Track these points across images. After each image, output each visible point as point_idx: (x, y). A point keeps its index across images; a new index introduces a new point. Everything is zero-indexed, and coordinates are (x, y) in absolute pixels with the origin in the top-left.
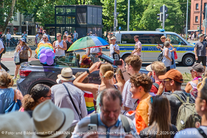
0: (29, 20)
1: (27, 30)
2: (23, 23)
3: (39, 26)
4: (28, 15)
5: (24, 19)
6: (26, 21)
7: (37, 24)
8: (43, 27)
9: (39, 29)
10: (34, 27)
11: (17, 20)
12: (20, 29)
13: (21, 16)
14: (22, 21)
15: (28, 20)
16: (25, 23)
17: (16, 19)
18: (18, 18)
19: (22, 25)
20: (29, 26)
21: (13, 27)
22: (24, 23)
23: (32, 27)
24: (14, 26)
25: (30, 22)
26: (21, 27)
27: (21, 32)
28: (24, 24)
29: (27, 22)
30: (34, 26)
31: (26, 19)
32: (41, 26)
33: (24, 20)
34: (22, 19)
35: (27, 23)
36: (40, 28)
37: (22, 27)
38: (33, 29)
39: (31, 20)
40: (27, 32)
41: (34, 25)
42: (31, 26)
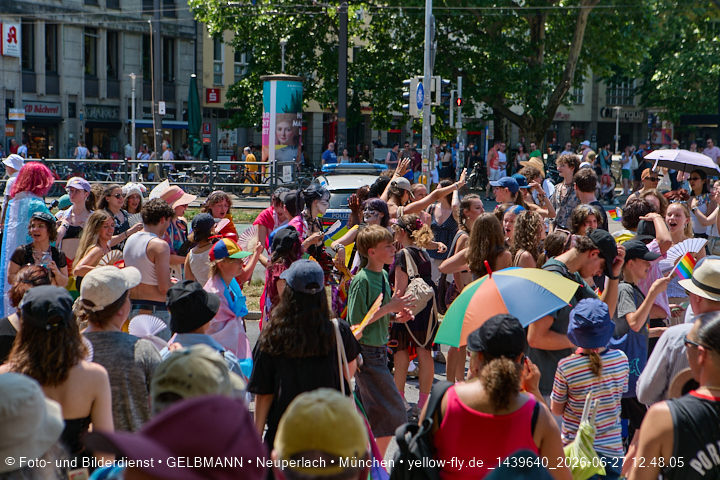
0: (625, 102)
1: (617, 137)
2: (604, 112)
3: (658, 122)
4: (620, 85)
5: (608, 99)
6: (614, 104)
7: (652, 115)
8: (672, 125)
9: (659, 134)
10: (640, 125)
11: (583, 101)
12: (591, 132)
13: (597, 88)
14: (601, 104)
15: (620, 99)
16: (609, 113)
17: (581, 97)
18: (588, 96)
19: (600, 119)
20: (625, 121)
21: (569, 125)
22: (607, 111)
23: (632, 124)
24: (574, 123)
25: (629, 109)
26: (596, 125)
27: (596, 144)
28: (606, 115)
29: (617, 108)
30: (641, 121)
31: (614, 99)
32: (664, 122)
33: (608, 101)
34: (601, 99)
35: (618, 113)
36: (664, 127)
37: (600, 124)
38: (635, 133)
39: (631, 99)
40: (617, 145)
41: (640, 118)
42: (631, 120)
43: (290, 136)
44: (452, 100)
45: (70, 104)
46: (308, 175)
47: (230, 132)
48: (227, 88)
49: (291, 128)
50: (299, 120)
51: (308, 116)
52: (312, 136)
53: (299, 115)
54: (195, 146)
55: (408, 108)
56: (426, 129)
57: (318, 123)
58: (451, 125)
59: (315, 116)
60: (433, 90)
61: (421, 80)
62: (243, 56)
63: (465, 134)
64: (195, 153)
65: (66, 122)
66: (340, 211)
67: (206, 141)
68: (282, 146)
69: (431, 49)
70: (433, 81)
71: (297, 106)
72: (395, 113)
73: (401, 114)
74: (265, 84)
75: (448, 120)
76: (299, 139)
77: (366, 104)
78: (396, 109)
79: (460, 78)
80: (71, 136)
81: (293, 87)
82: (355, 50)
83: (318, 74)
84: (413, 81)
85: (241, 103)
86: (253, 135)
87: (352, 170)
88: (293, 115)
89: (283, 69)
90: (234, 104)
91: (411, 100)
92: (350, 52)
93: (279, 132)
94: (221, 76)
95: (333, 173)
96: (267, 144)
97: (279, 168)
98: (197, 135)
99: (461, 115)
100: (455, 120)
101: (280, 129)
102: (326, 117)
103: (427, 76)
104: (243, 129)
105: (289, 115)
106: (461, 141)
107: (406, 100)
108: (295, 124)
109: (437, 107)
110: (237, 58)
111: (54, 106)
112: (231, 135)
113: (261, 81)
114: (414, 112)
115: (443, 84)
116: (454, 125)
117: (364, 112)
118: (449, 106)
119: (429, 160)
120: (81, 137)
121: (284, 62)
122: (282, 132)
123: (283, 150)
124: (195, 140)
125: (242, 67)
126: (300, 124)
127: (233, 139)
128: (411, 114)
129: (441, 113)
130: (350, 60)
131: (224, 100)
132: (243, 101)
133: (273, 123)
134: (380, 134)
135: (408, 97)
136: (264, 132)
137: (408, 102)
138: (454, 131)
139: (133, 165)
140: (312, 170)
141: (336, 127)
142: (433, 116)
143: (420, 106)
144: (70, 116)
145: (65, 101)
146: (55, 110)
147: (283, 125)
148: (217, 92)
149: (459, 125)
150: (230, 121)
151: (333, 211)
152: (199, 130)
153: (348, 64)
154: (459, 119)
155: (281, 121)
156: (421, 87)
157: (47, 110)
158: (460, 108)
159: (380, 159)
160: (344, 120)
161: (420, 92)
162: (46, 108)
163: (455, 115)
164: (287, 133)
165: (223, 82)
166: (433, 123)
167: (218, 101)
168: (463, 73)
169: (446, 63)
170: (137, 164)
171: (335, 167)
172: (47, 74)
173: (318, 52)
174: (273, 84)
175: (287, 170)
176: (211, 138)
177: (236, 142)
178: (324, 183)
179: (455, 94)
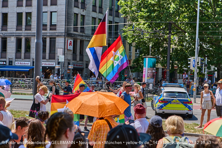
43: (152, 75)
44: (204, 65)
45: (86, 64)
46: (157, 87)
47: (133, 73)
48: (133, 60)
49: (152, 73)
50: (155, 70)
51: (157, 69)
52: (158, 75)
53: (155, 69)
54: (122, 77)
55: (190, 67)
56: (195, 73)
57: (160, 71)
58: (203, 73)
59: (159, 69)
60: (198, 61)
61: (194, 58)
62: (138, 50)
63: (207, 76)
64: (123, 79)
65: (85, 69)
66: (168, 98)
67: (126, 76)
68: (149, 78)
69: (198, 49)
70: (198, 59)
71: (154, 66)
72: (185, 69)
73: (187, 69)
74: (145, 59)
75: (202, 71)
76: (154, 76)
77: (176, 66)
78: (185, 67)
79: (206, 58)
80: (86, 73)
81: (153, 60)
82: (173, 49)
83: (161, 56)
84: (192, 59)
85: (137, 64)
86: (140, 74)
87: (172, 86)
88: (153, 68)
89: (150, 54)
90: (135, 65)
91: (191, 64)
92: (171, 50)
93: (148, 74)
94: (131, 56)
95: (166, 86)
96: (145, 77)
97: (149, 85)
98: (123, 74)
99: (206, 70)
100: (205, 71)
101: (149, 73)
102: (163, 69)
103: (196, 57)
104: (137, 73)
105: (151, 68)
106: (206, 78)
107: (189, 64)
108: (153, 71)
109: (199, 67)
110: (136, 51)
111: (82, 65)
112: (133, 74)
113: (143, 58)
114: (192, 68)
115: (201, 60)
116: (204, 72)
117: (175, 68)
118: (203, 67)
119: (196, 83)
120: (89, 74)
121: (150, 52)
122: (149, 74)
123: (149, 79)
124: (123, 75)
125: (137, 53)
126: (155, 71)
127: (134, 75)
128: (191, 69)
129: (200, 69)
130: (171, 52)
131: (132, 64)
132: (138, 64)
133: (147, 71)
134: (180, 75)
135: (190, 63)
136: (144, 73)
137: (190, 65)
138: (204, 75)
139: (104, 82)
140: (158, 86)
141: (166, 73)
142: (198, 70)
143: (194, 66)
144: (86, 68)
145: (85, 63)
146: (82, 66)
147: (150, 71)
148: (130, 61)
149: (206, 73)
150: (133, 70)
151: (166, 98)
152: (124, 72)
153: (170, 53)
154: (206, 71)
155: (149, 70)
156: (194, 60)
157: (79, 66)
158: (206, 67)
159: (180, 83)
160: (169, 70)
161: (194, 62)
162: (79, 65)
163: (205, 69)
164: (151, 74)
165: (132, 58)
166: (198, 72)
167: (130, 64)
168: (208, 57)
169: (202, 53)
170: (105, 82)
171: (166, 85)
172: (80, 55)
173: (161, 50)
174: (147, 59)
175: (151, 85)
176: (127, 75)
177: (135, 76)
178: (163, 89)
179: (205, 63)
